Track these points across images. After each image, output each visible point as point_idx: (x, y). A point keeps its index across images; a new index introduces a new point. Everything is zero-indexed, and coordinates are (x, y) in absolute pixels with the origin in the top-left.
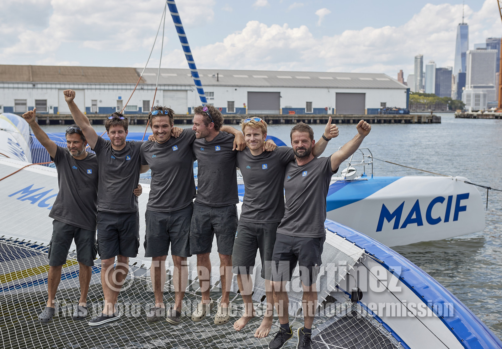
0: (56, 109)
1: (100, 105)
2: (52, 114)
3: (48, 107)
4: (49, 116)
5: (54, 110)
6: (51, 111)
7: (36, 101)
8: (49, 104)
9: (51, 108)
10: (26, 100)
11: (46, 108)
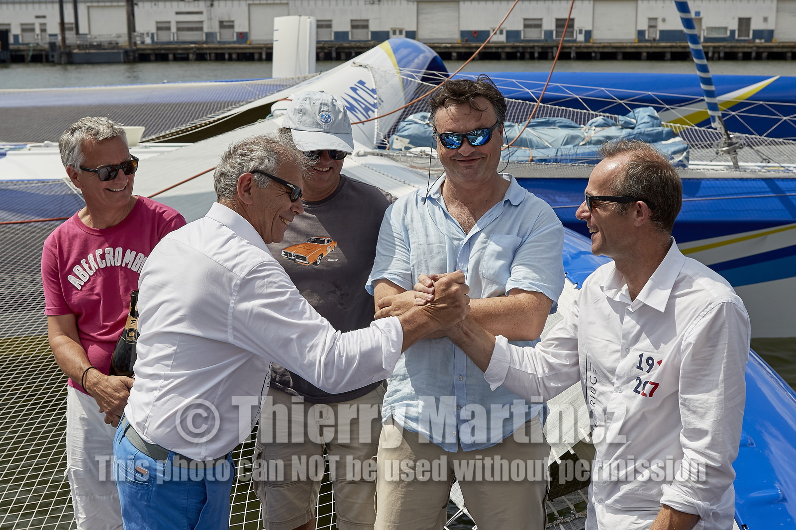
0: (588, 34)
1: (661, 26)
2: (580, 42)
3: (576, 31)
4: (575, 44)
5: (585, 36)
6: (581, 38)
7: (557, 20)
8: (577, 25)
9: (581, 32)
10: (541, 19)
11: (572, 32)
